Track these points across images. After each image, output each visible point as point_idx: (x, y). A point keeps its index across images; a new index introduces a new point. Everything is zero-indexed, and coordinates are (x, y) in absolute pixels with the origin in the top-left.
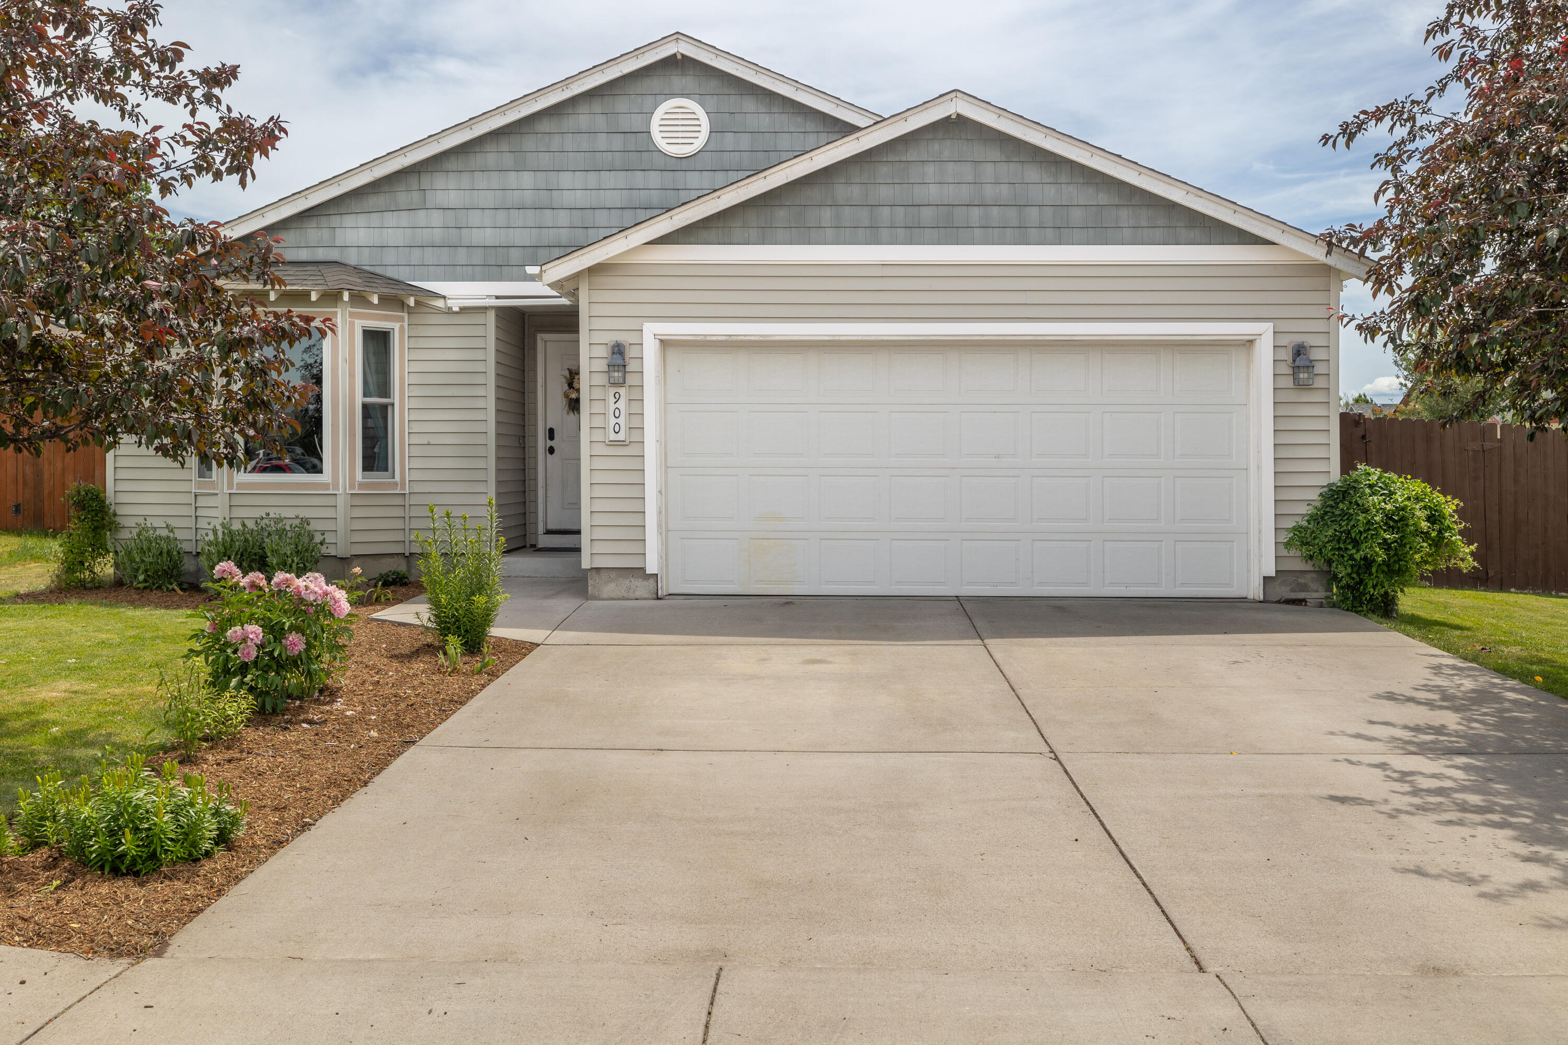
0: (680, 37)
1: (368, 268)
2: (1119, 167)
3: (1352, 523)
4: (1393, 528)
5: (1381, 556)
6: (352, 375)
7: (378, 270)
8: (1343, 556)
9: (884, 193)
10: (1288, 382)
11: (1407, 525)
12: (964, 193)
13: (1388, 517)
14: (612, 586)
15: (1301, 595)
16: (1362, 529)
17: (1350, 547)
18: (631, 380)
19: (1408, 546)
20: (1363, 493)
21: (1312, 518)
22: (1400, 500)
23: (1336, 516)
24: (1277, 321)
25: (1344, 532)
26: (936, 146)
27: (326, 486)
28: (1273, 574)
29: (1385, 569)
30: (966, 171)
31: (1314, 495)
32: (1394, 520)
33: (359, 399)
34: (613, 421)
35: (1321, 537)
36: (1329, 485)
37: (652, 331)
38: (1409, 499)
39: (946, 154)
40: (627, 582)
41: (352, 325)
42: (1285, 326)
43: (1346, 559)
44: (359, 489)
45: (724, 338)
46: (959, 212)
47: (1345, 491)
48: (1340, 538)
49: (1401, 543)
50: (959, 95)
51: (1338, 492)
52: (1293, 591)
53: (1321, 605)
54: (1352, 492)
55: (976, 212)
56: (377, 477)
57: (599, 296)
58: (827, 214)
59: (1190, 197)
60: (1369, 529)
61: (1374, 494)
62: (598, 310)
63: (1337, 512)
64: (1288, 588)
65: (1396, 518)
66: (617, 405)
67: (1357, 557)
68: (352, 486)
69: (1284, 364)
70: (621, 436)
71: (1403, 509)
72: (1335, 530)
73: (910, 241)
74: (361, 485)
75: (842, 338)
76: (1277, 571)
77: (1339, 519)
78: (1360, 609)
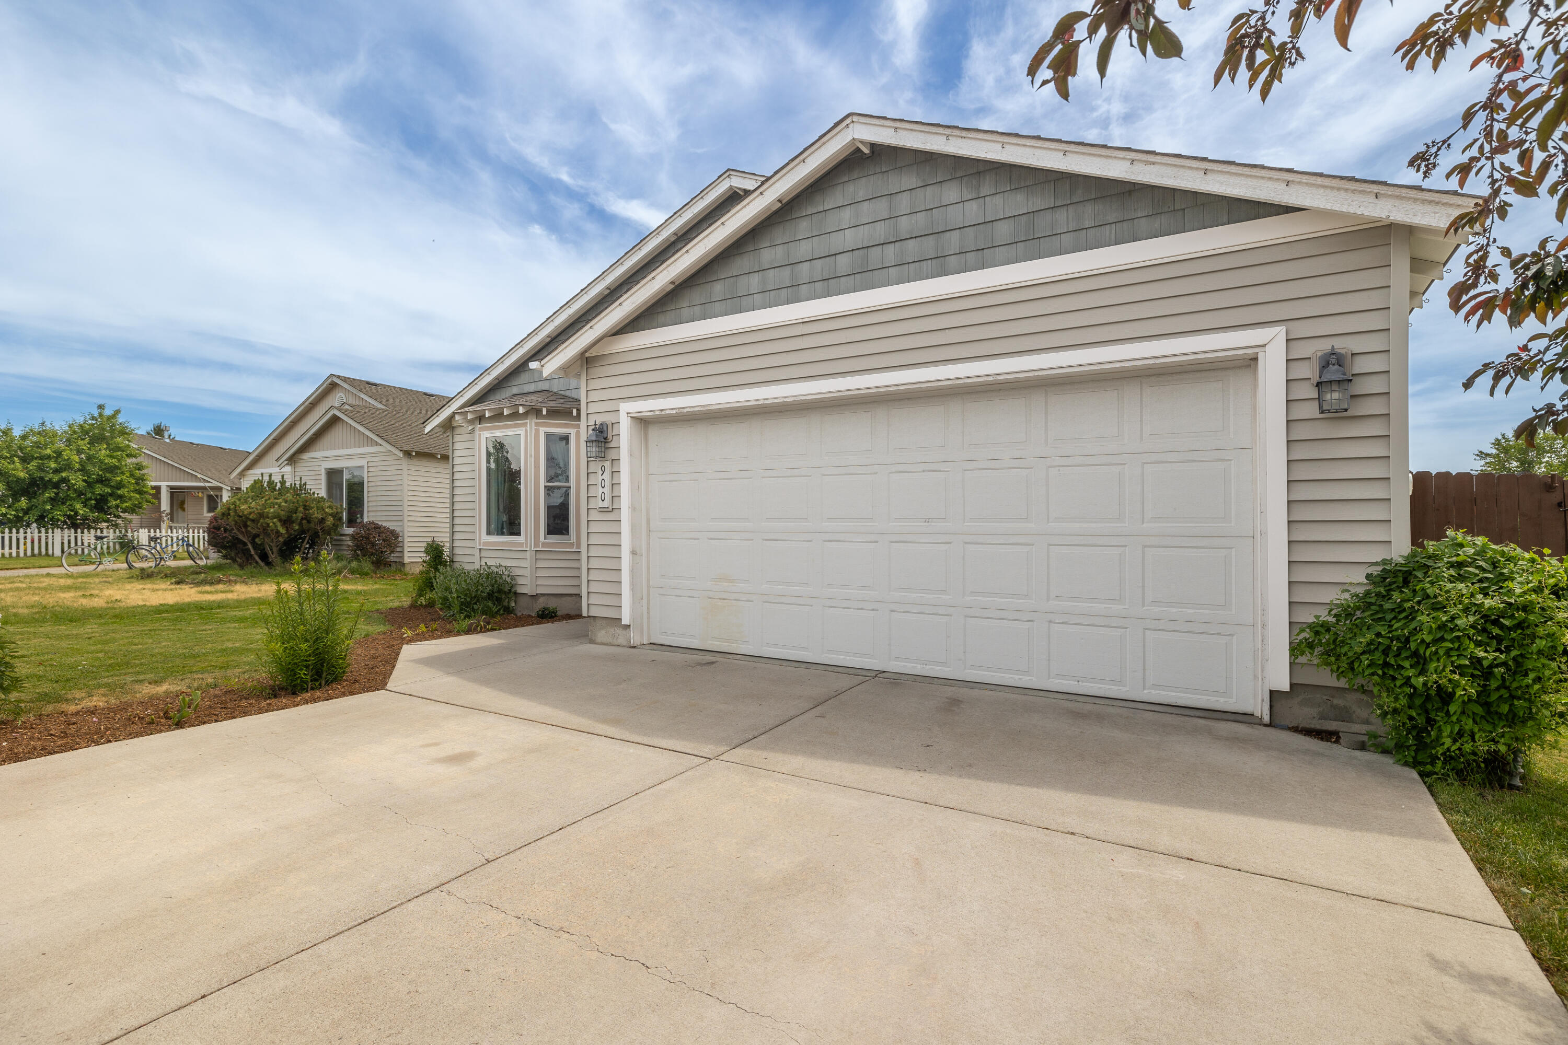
0: (731, 173)
1: (562, 393)
2: (1038, 152)
3: (1413, 625)
4: (1499, 639)
5: (1467, 688)
6: (537, 467)
7: (568, 393)
8: (1394, 679)
9: (804, 249)
10: (1311, 410)
11: (1534, 637)
12: (879, 232)
13: (1490, 619)
14: (603, 632)
15: (1332, 726)
16: (1428, 639)
17: (1407, 664)
18: (612, 454)
19: (1532, 675)
20: (1439, 577)
21: (1346, 613)
22: (1518, 591)
23: (1384, 611)
24: (1290, 323)
25: (1398, 639)
26: (851, 188)
27: (521, 544)
28: (1287, 688)
29: (1479, 710)
30: (881, 208)
31: (1358, 577)
32: (1502, 627)
33: (542, 482)
34: (601, 490)
35: (1353, 643)
36: (1385, 562)
37: (626, 408)
38: (1538, 590)
39: (861, 195)
40: (612, 630)
41: (537, 432)
42: (1302, 329)
43: (1398, 683)
44: (542, 547)
45: (674, 411)
46: (875, 253)
47: (1409, 573)
48: (1389, 647)
49: (1518, 668)
50: (855, 118)
51: (1395, 573)
52: (1323, 717)
53: (1362, 747)
54: (1420, 574)
55: (891, 250)
56: (555, 539)
57: (594, 384)
58: (754, 281)
59: (1139, 167)
60: (1442, 639)
61: (1461, 578)
62: (593, 396)
63: (1388, 606)
64: (1313, 711)
65: (1507, 622)
66: (603, 477)
67: (1419, 681)
68: (536, 545)
69: (1307, 383)
70: (606, 504)
71: (1525, 608)
72: (1378, 635)
73: (828, 294)
74: (544, 545)
75: (766, 402)
76: (1291, 685)
77: (1389, 616)
78: (1429, 768)
